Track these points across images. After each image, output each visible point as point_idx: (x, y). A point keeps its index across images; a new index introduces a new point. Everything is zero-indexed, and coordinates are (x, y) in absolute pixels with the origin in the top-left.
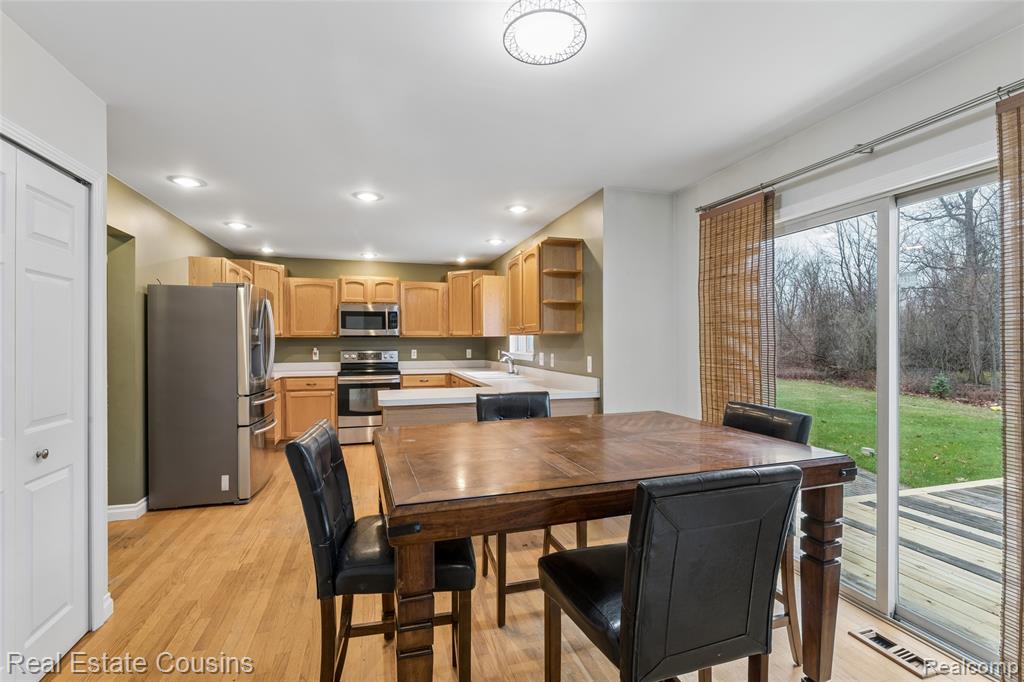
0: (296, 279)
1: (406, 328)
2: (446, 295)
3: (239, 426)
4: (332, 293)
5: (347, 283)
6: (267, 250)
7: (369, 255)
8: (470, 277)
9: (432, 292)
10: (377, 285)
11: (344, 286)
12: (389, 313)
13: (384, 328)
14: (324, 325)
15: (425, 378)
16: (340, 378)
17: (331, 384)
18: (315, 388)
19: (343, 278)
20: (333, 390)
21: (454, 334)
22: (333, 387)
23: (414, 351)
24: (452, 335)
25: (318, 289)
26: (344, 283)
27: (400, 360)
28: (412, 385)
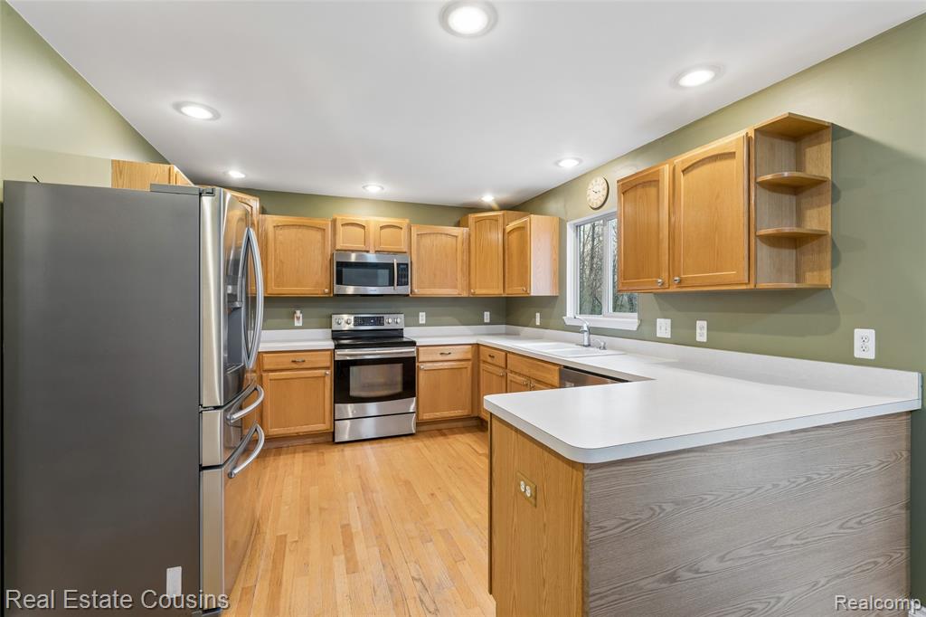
0: (276, 218)
1: (420, 285)
2: (466, 245)
3: (202, 468)
4: (324, 237)
5: (343, 225)
6: (236, 174)
7: (374, 189)
8: (501, 221)
9: (449, 239)
10: (382, 228)
11: (340, 230)
12: (398, 265)
13: (391, 284)
14: (315, 280)
15: (446, 350)
16: (338, 352)
17: (326, 360)
18: (304, 366)
19: (340, 219)
20: (327, 368)
21: (477, 293)
22: (328, 364)
23: (424, 314)
24: (474, 294)
25: (305, 231)
26: (339, 224)
27: (406, 326)
28: (430, 359)
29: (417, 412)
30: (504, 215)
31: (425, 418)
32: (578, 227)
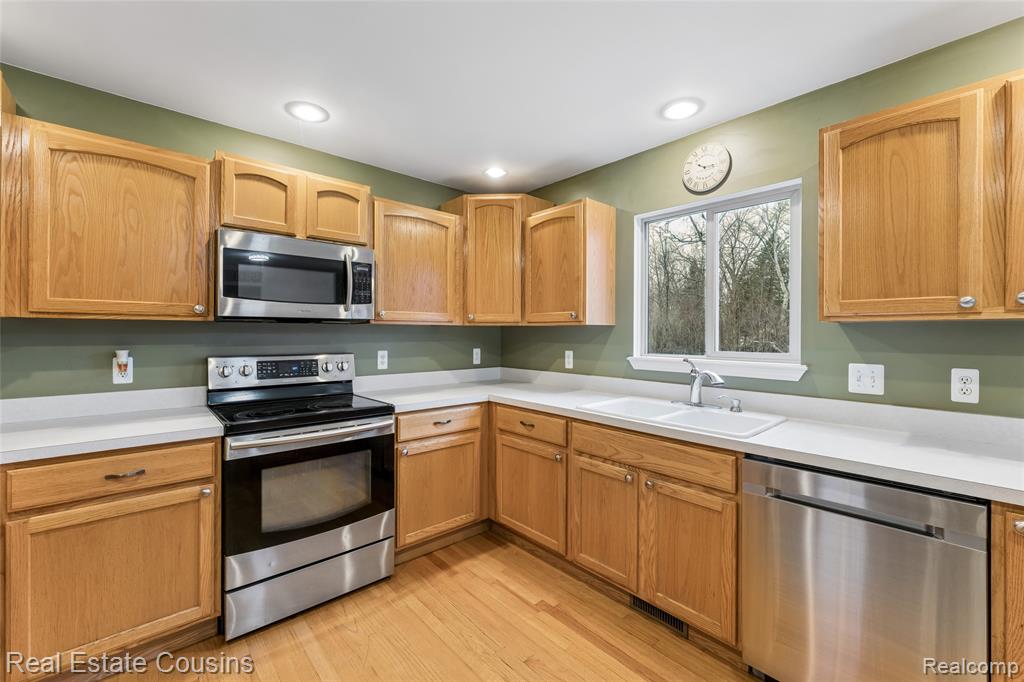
1: (393, 304)
2: (460, 241)
4: (196, 194)
5: (238, 176)
9: (435, 230)
10: (321, 194)
11: (233, 187)
12: (354, 265)
13: (340, 300)
14: (168, 286)
15: (443, 416)
16: (232, 443)
17: (205, 464)
18: (143, 483)
19: (230, 160)
20: (205, 480)
21: (477, 319)
22: (208, 471)
23: (386, 353)
24: (473, 321)
25: (144, 175)
26: (229, 173)
27: (357, 375)
28: (418, 435)
29: (395, 536)
30: (522, 199)
31: (407, 542)
32: (646, 223)
